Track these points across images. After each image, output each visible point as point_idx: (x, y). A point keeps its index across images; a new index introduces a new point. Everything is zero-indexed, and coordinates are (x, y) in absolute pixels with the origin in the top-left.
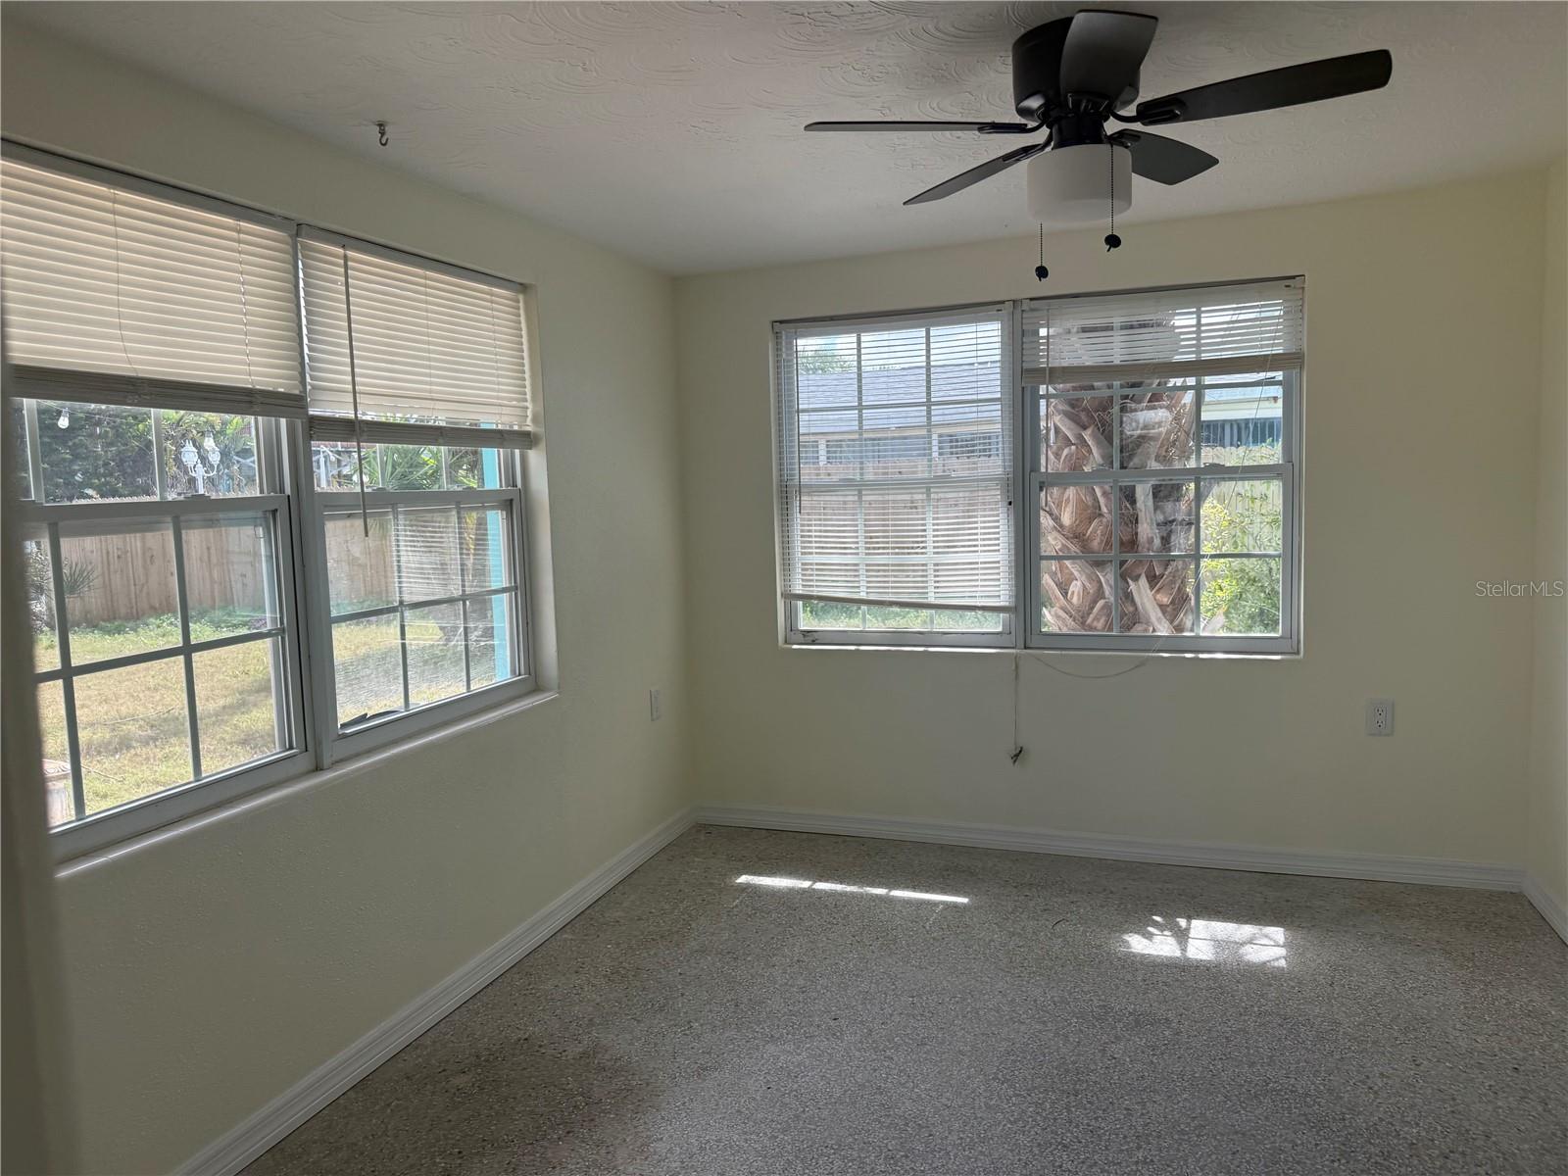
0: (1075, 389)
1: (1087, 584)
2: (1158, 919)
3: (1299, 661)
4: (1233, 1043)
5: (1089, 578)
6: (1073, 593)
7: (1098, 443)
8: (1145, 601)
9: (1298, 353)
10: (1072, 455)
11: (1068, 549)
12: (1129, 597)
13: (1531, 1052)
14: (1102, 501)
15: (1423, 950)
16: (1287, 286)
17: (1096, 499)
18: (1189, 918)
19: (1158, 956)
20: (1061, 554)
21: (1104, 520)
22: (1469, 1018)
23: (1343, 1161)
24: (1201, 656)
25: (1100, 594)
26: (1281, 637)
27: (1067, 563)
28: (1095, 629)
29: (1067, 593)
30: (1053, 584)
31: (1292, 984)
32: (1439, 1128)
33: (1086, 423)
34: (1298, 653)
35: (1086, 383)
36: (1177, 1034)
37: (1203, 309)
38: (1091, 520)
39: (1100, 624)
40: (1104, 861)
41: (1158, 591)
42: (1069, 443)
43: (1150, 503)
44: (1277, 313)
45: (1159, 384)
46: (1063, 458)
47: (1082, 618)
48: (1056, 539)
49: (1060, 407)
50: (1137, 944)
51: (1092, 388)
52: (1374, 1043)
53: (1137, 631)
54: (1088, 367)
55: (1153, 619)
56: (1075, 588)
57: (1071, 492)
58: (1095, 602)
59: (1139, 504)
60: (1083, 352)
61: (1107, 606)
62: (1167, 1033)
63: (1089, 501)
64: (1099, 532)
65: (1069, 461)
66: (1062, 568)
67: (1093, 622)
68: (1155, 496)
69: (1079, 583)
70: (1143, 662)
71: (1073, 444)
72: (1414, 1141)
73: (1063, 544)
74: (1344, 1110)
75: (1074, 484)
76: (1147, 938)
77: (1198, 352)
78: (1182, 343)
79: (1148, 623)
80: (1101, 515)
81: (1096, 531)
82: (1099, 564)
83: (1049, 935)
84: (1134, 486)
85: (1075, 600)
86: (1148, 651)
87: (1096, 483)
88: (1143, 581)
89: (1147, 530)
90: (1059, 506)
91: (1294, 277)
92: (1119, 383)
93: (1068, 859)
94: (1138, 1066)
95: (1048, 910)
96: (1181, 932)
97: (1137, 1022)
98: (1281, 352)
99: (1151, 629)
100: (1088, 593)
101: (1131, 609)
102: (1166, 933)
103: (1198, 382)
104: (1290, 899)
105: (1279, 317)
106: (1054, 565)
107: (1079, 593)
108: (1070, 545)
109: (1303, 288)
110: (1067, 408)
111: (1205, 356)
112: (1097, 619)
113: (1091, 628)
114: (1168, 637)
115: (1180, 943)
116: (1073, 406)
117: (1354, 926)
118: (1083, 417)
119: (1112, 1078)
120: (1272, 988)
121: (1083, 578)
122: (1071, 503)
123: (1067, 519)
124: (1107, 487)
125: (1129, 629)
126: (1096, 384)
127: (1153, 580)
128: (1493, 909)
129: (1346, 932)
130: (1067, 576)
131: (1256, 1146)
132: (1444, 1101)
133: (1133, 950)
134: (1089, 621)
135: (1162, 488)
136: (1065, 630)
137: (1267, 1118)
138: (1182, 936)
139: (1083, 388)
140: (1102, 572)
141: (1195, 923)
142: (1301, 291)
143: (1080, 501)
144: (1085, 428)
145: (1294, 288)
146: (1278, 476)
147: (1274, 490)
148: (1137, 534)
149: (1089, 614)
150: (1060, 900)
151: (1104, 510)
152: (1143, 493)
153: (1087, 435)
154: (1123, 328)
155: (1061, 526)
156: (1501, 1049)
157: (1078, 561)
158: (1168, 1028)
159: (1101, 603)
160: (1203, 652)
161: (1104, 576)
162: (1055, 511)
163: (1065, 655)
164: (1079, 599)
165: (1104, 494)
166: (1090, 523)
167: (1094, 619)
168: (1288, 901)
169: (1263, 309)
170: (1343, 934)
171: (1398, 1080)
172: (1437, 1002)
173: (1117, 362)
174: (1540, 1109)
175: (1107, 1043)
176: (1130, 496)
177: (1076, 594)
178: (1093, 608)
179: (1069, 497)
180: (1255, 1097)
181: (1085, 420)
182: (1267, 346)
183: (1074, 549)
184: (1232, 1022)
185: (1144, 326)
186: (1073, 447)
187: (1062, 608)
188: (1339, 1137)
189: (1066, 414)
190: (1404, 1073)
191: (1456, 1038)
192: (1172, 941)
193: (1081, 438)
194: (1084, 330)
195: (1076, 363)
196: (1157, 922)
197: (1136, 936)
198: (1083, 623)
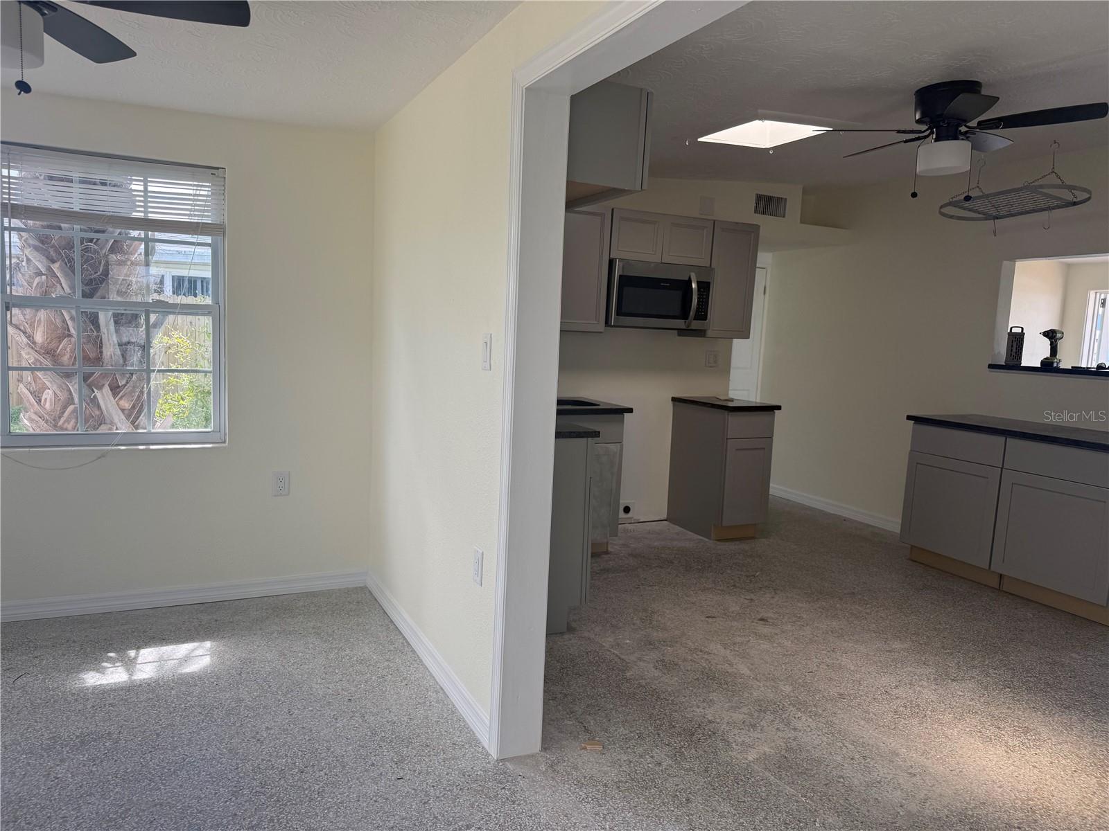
0: (43, 227)
1: (58, 393)
2: (112, 655)
3: (225, 448)
4: (162, 737)
5: (60, 387)
6: (46, 399)
7: (66, 275)
8: (109, 406)
9: (222, 225)
10: (43, 283)
11: (41, 363)
12: (94, 401)
13: (359, 686)
14: (70, 323)
15: (304, 636)
16: (212, 174)
17: (64, 321)
18: (138, 648)
19: (107, 684)
20: (33, 366)
21: (73, 340)
22: (326, 674)
23: (234, 799)
24: (152, 447)
25: (70, 400)
26: (213, 431)
27: (39, 374)
28: (66, 429)
29: (40, 401)
30: (27, 392)
31: (213, 680)
32: (300, 753)
33: (55, 258)
34: (225, 442)
35: (55, 224)
36: (117, 743)
37: (149, 179)
38: (60, 339)
39: (70, 426)
40: (70, 618)
41: (121, 398)
42: (40, 274)
43: (112, 327)
44: (205, 193)
45: (120, 234)
46: (35, 285)
47: (54, 420)
48: (28, 354)
49: (31, 242)
50: (92, 679)
51: (60, 228)
52: (264, 708)
53: (103, 429)
54: (56, 210)
55: (116, 420)
56: (48, 395)
57: (42, 314)
58: (64, 408)
59: (103, 329)
60: (49, 196)
61: (75, 411)
62: (107, 744)
63: (59, 323)
64: (68, 349)
65: (41, 288)
66: (35, 378)
67: (63, 424)
68: (116, 323)
69: (50, 392)
70: (103, 455)
71: (44, 275)
72: (283, 768)
73: (35, 358)
74: (238, 761)
75: (45, 308)
76: (100, 672)
77: (146, 212)
78: (137, 204)
79: (112, 423)
80: (70, 336)
81: (67, 349)
82: (68, 375)
83: (9, 690)
84: (98, 313)
85: (48, 406)
86: (108, 445)
87: (64, 308)
88: (106, 389)
89: (111, 350)
90: (32, 325)
91: (218, 168)
92: (79, 227)
93: (37, 622)
94: (78, 779)
95: (12, 668)
96: (131, 661)
97: (82, 743)
98: (210, 222)
99: (115, 428)
100: (59, 400)
101: (97, 413)
102: (117, 664)
103: (146, 235)
104: (219, 619)
105: (207, 196)
106: (27, 376)
107: (51, 399)
108: (42, 360)
109: (225, 178)
110: (37, 243)
111: (151, 216)
112: (67, 421)
113: (62, 429)
114: (124, 434)
115: (128, 670)
116: (42, 242)
117: (261, 629)
118: (52, 253)
119: (53, 796)
120: (197, 687)
121: (55, 387)
122: (42, 324)
123: (39, 337)
124: (74, 312)
125: (95, 428)
126: (62, 225)
127: (115, 389)
128: (349, 599)
129: (255, 634)
130: (40, 386)
131: (170, 810)
132: (305, 734)
133: (87, 685)
134: (60, 423)
135: (124, 317)
136: (38, 431)
137: (181, 786)
138: (130, 665)
139: (49, 227)
140: (71, 382)
141: (143, 651)
142: (223, 179)
143: (50, 323)
144: (53, 262)
145: (218, 176)
146: (209, 313)
147: (205, 322)
148: (101, 352)
149: (60, 417)
150: (24, 658)
151: (72, 331)
152: (105, 318)
153: (56, 267)
154: (81, 182)
155: (34, 343)
156: (343, 689)
157: (49, 373)
158: (109, 739)
159: (71, 408)
160: (153, 444)
161: (72, 386)
162: (29, 330)
163: (33, 452)
164: (51, 405)
165: (72, 318)
166: (60, 342)
167: (65, 422)
168: (216, 621)
169: (202, 189)
170: (253, 636)
171: (277, 729)
172: (308, 669)
173: (76, 209)
174: (360, 721)
175: (51, 768)
176: (94, 320)
177: (48, 400)
178: (63, 412)
179: (40, 319)
180: (174, 772)
181: (54, 255)
182: (198, 216)
183: (47, 363)
184: (163, 721)
185: (104, 184)
186: (44, 277)
187: (35, 413)
188: (232, 782)
189: (36, 248)
190: (281, 723)
191: (317, 689)
192: (121, 669)
193: (49, 269)
194: (51, 178)
195: (43, 204)
196: (111, 657)
197: (91, 672)
198: (55, 426)
